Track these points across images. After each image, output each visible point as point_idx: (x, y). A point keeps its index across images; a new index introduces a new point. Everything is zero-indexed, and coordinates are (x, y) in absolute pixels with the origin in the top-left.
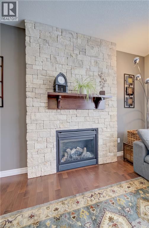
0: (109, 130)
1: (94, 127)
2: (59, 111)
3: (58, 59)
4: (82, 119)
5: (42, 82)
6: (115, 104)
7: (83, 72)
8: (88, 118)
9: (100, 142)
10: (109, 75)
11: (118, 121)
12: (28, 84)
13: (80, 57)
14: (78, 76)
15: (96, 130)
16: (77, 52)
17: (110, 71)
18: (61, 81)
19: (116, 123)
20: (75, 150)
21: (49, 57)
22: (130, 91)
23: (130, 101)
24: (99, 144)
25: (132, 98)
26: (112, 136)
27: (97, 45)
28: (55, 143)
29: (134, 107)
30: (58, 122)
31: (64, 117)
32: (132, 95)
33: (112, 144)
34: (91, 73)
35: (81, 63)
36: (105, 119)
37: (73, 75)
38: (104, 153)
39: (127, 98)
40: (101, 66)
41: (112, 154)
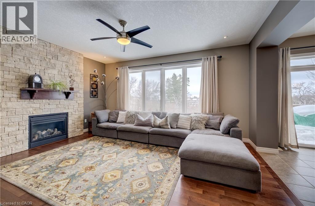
0: (77, 113)
1: (65, 111)
2: (32, 100)
3: (32, 61)
4: (54, 106)
5: (14, 77)
6: (82, 96)
7: (55, 72)
8: (59, 106)
9: (70, 122)
10: (77, 75)
11: (84, 107)
13: (53, 61)
14: (51, 75)
15: (67, 114)
16: (50, 57)
17: (78, 73)
18: (37, 79)
19: (83, 108)
20: (46, 131)
21: (22, 58)
22: (94, 86)
23: (94, 93)
24: (69, 124)
25: (96, 91)
26: (80, 117)
27: (68, 54)
28: (28, 126)
29: (97, 97)
30: (32, 109)
31: (34, 105)
32: (96, 89)
33: (80, 123)
34: (63, 74)
35: (53, 65)
36: (74, 106)
37: (46, 74)
38: (73, 129)
39: (92, 91)
40: (70, 69)
41: (80, 130)
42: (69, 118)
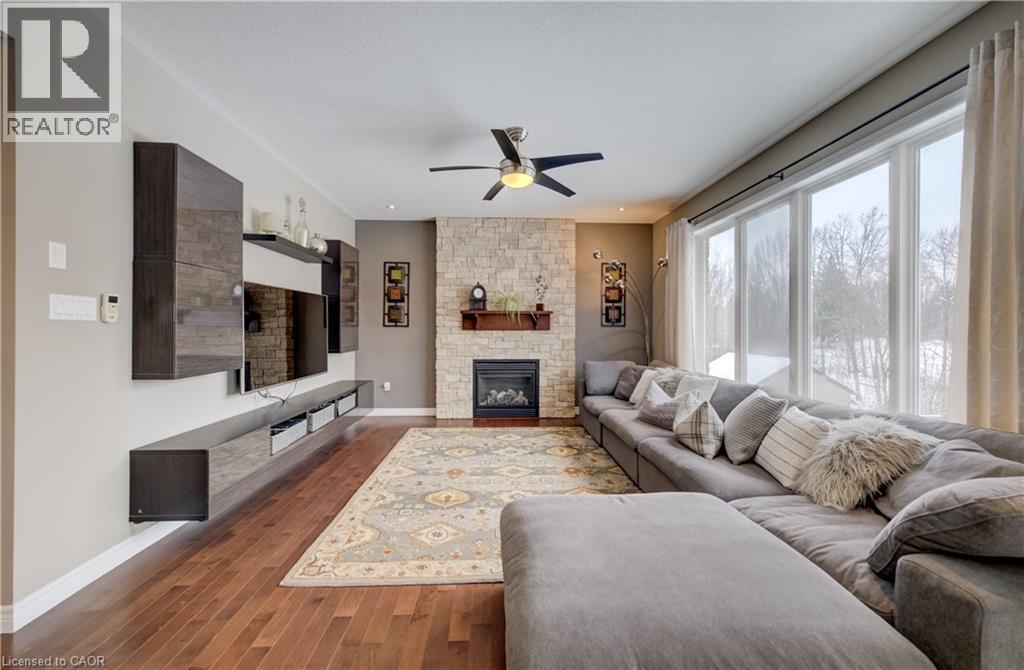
0: (559, 364)
1: (532, 357)
2: (477, 332)
3: (477, 262)
4: (512, 345)
5: (455, 294)
6: (572, 322)
7: (514, 274)
8: (520, 343)
9: (543, 382)
10: (559, 273)
11: (577, 349)
12: (439, 299)
13: (509, 253)
14: (505, 282)
15: (536, 363)
16: (505, 246)
17: (563, 267)
18: (478, 294)
19: (573, 352)
21: (464, 260)
22: (613, 295)
23: (613, 314)
24: (540, 385)
25: (619, 308)
26: (566, 374)
27: (539, 229)
28: (472, 376)
29: (624, 325)
30: (476, 348)
31: (485, 342)
32: (619, 301)
33: (565, 387)
34: (527, 275)
35: (511, 262)
36: (551, 345)
37: (499, 282)
38: (549, 400)
39: (607, 309)
40: (544, 261)
41: (565, 404)
42: (541, 373)
